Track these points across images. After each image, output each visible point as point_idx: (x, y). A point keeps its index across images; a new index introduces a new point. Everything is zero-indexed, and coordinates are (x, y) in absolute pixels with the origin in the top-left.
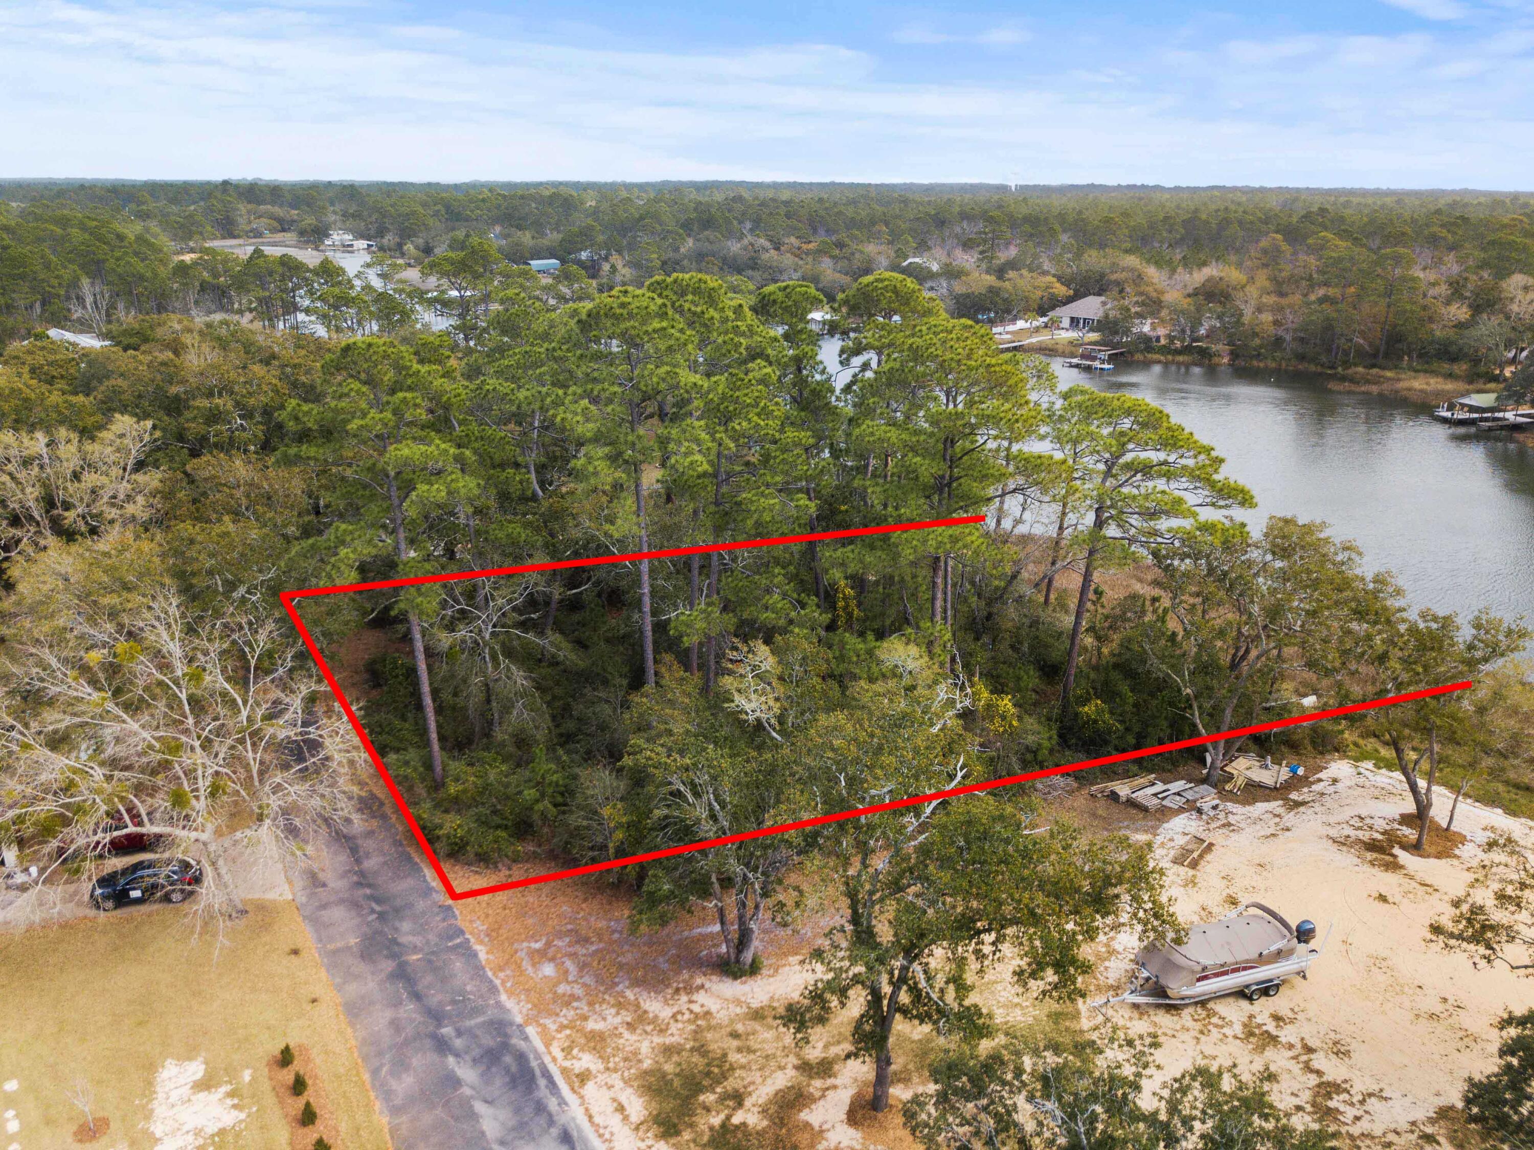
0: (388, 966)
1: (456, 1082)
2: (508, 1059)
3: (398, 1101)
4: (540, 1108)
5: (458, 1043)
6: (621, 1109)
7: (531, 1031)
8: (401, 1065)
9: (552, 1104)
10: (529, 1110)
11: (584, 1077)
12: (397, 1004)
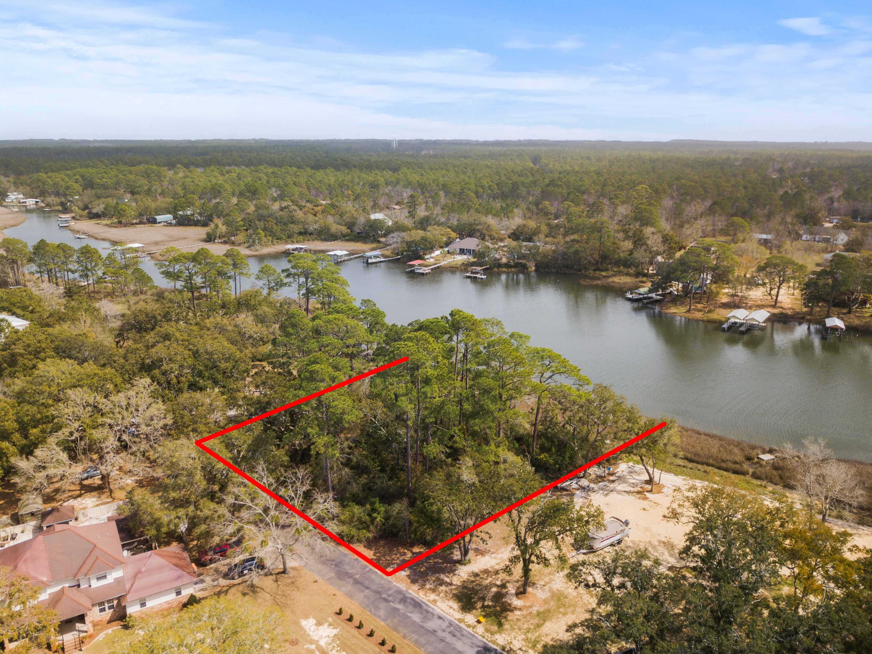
0: (351, 580)
1: (398, 610)
2: (409, 600)
3: (383, 617)
4: (428, 612)
5: (390, 598)
6: (451, 607)
7: (410, 591)
8: (377, 608)
9: (430, 610)
10: (424, 612)
11: (435, 601)
12: (363, 591)
